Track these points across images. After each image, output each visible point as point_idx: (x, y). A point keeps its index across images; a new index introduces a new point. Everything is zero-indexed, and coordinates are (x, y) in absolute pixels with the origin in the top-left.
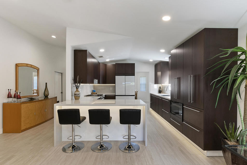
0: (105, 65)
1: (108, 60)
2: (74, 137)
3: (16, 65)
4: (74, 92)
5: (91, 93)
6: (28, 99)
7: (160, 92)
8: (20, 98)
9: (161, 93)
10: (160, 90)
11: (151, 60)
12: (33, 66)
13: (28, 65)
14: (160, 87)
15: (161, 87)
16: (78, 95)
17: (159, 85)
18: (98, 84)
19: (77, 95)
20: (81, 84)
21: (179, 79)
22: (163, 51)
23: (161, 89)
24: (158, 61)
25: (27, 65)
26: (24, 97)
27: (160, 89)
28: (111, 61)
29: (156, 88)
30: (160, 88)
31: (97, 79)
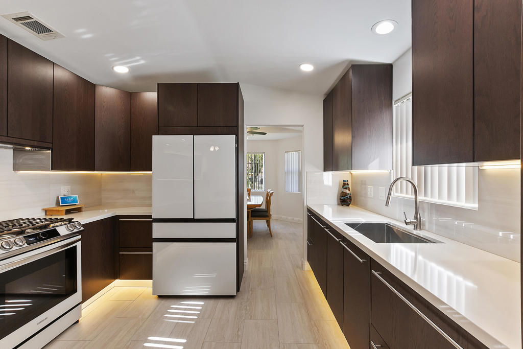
7: (345, 200)
9: (348, 205)
10: (346, 194)
14: (345, 184)
15: (350, 183)
17: (343, 175)
23: (347, 191)
27: (345, 190)
28: (142, 80)
29: (330, 184)
31: (48, 149)
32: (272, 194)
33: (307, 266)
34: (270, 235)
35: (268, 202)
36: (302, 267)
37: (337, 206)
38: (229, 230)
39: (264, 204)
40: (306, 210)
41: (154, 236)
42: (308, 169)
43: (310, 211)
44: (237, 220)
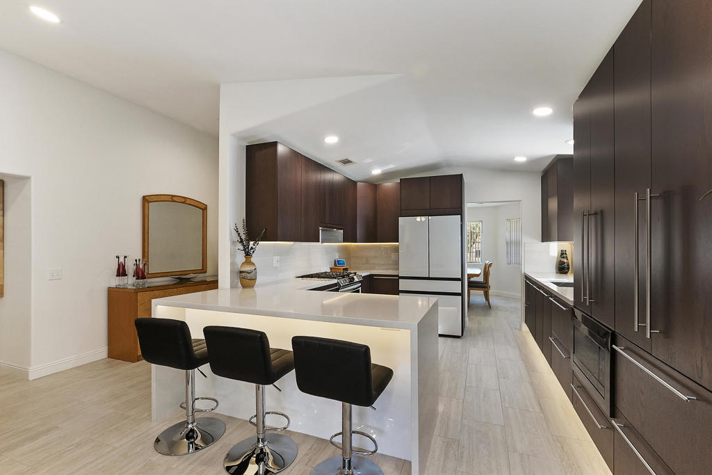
0: (373, 185)
1: (376, 172)
2: (193, 402)
3: (144, 198)
4: (240, 266)
5: (331, 269)
6: (173, 281)
7: (563, 269)
8: (144, 277)
9: (566, 273)
10: (564, 263)
11: (521, 159)
12: (188, 201)
13: (174, 199)
15: (568, 253)
16: (248, 275)
18: (344, 242)
19: (244, 274)
20: (260, 242)
21: (599, 217)
22: (543, 111)
23: (565, 261)
24: (549, 156)
25: (172, 199)
26: (164, 275)
27: (563, 260)
28: (387, 176)
30: (562, 254)
31: (341, 229)
32: (490, 265)
33: (525, 328)
34: (489, 307)
35: (486, 274)
36: (520, 329)
37: (555, 274)
38: (456, 287)
39: (482, 274)
40: (523, 277)
41: (401, 288)
42: (526, 240)
43: (527, 277)
44: (461, 280)
